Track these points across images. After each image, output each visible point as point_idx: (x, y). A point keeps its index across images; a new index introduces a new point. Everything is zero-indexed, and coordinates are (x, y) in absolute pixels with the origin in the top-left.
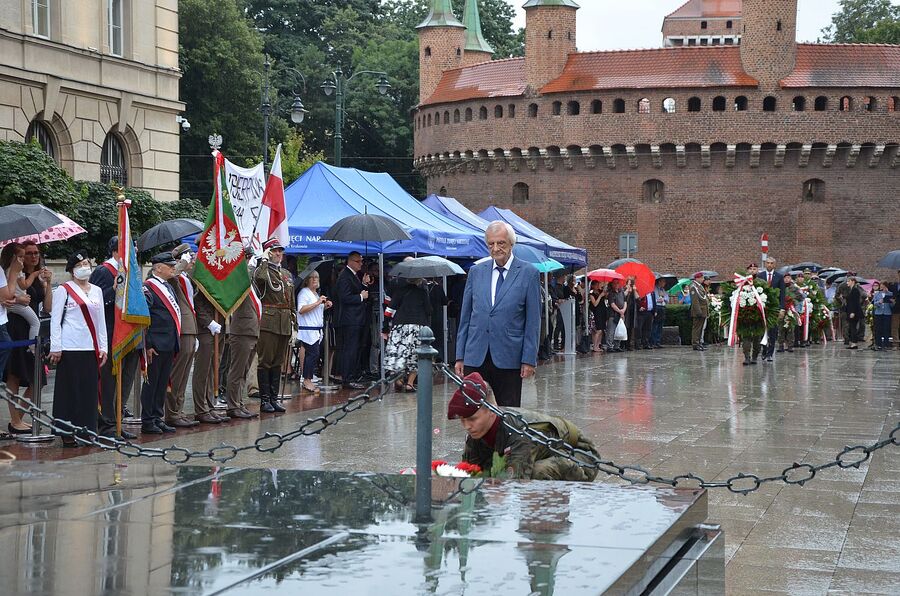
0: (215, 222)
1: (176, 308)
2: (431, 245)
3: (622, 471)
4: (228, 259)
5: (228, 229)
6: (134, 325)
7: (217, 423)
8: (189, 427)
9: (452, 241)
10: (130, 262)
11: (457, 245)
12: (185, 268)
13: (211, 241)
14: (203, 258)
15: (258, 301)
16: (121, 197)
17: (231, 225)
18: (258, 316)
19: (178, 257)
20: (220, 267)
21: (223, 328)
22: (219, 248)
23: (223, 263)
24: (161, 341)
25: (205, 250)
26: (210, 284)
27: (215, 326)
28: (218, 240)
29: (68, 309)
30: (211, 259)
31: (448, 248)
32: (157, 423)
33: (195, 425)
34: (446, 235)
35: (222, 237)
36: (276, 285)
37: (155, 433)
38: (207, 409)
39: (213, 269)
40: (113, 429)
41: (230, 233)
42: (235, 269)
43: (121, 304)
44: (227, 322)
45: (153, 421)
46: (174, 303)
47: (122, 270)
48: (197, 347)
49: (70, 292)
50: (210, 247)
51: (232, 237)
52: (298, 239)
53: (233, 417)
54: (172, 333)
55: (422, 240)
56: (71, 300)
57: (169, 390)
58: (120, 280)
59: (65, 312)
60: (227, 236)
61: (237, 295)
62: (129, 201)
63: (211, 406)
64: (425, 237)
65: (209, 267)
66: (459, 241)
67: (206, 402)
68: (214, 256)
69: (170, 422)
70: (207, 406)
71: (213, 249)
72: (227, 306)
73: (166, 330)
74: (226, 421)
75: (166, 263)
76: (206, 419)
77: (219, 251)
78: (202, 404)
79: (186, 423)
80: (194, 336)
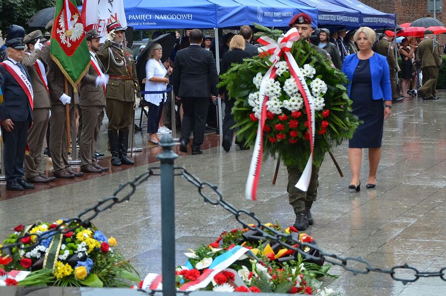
0: (64, 7)
1: (28, 84)
2: (260, 19)
3: (344, 263)
4: (74, 38)
5: (73, 14)
7: (71, 178)
8: (46, 183)
9: (278, 14)
11: (282, 18)
13: (62, 25)
14: (57, 37)
19: (32, 42)
20: (69, 45)
22: (67, 29)
23: (71, 42)
24: (15, 113)
25: (59, 31)
26: (63, 59)
27: (66, 98)
28: (66, 22)
30: (63, 38)
31: (275, 21)
32: (19, 182)
33: (52, 181)
34: (274, 10)
35: (69, 20)
36: (119, 61)
37: (17, 190)
38: (63, 166)
39: (64, 46)
42: (79, 46)
44: (75, 90)
45: (15, 179)
46: (25, 80)
51: (76, 20)
52: (148, 17)
53: (85, 172)
54: (25, 105)
55: (253, 16)
57: (27, 153)
60: (72, 19)
61: (82, 68)
63: (66, 163)
64: (254, 12)
65: (62, 45)
66: (285, 14)
67: (62, 160)
68: (64, 35)
69: (31, 180)
70: (63, 164)
71: (64, 30)
72: (76, 77)
73: (19, 103)
74: (79, 176)
75: (13, 47)
76: (62, 174)
77: (68, 32)
78: (59, 162)
79: (43, 180)
80: (48, 109)
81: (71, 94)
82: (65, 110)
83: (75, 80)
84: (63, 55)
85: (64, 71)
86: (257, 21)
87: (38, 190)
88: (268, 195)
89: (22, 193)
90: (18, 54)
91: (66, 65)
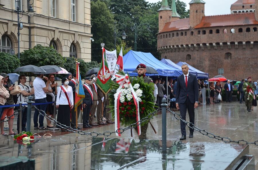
0: (102, 68)
1: (92, 92)
2: (163, 73)
3: (222, 139)
4: (106, 78)
6: (81, 97)
7: (103, 125)
8: (96, 126)
9: (169, 72)
10: (79, 80)
12: (94, 81)
13: (101, 73)
14: (99, 78)
16: (77, 62)
17: (107, 68)
19: (92, 78)
20: (104, 80)
22: (103, 75)
24: (87, 102)
25: (100, 75)
26: (101, 85)
28: (103, 73)
29: (62, 93)
30: (101, 78)
31: (168, 74)
32: (87, 125)
33: (98, 125)
34: (168, 70)
35: (104, 72)
37: (87, 127)
38: (101, 121)
39: (102, 81)
40: (75, 127)
41: (107, 71)
42: (108, 81)
43: (77, 92)
44: (106, 96)
45: (86, 124)
46: (91, 91)
47: (77, 82)
48: (98, 103)
49: (62, 88)
50: (101, 75)
51: (107, 72)
52: (125, 72)
53: (108, 123)
54: (90, 99)
56: (62, 91)
57: (90, 115)
58: (77, 85)
59: (60, 94)
60: (106, 72)
61: (108, 88)
62: (79, 63)
63: (102, 120)
64: (161, 71)
65: (101, 80)
66: (171, 72)
67: (100, 119)
69: (91, 125)
70: (101, 120)
71: (102, 75)
72: (106, 91)
73: (89, 98)
74: (106, 124)
75: (87, 80)
76: (100, 123)
77: (104, 76)
78: (99, 119)
79: (95, 125)
80: (97, 100)
83: (106, 92)
84: (101, 83)
86: (162, 74)
87: (94, 128)
89: (88, 129)
91: (102, 87)
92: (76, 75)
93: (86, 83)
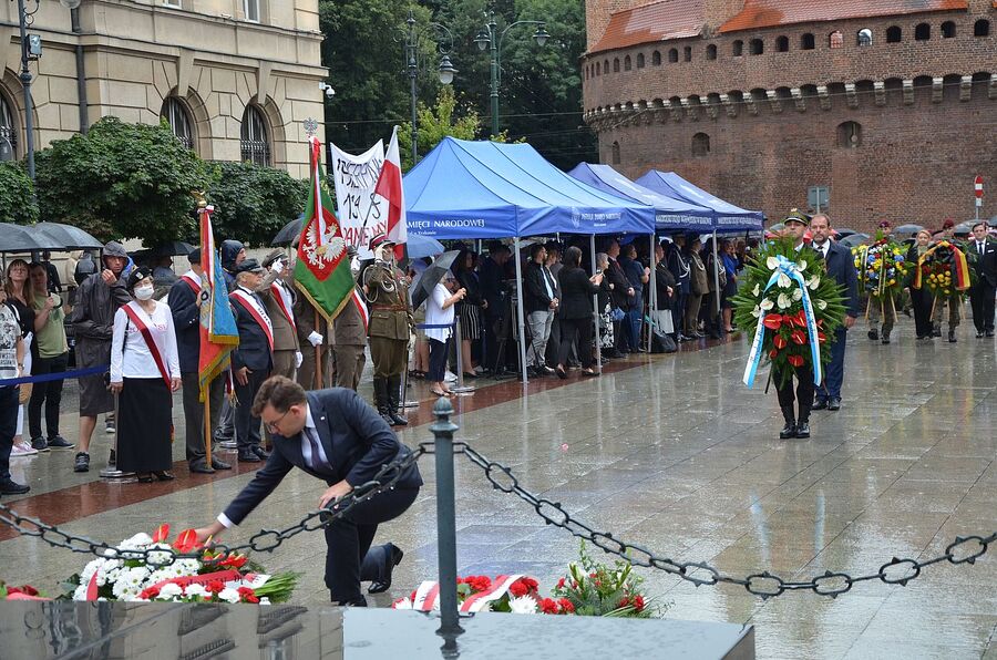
0: (315, 216)
1: (267, 321)
2: (576, 223)
4: (329, 257)
5: (328, 224)
6: (222, 346)
9: (600, 216)
10: (215, 275)
11: (606, 221)
13: (312, 239)
14: (303, 256)
15: (364, 306)
16: (202, 202)
17: (331, 220)
18: (365, 322)
20: (322, 266)
21: (325, 339)
22: (319, 245)
23: (324, 262)
24: (253, 358)
25: (305, 248)
26: (312, 285)
27: (316, 337)
28: (318, 236)
29: (130, 335)
30: (312, 257)
31: (595, 225)
32: (254, 450)
34: (594, 211)
35: (322, 233)
36: (388, 285)
37: (252, 461)
39: (314, 269)
40: (203, 460)
41: (330, 228)
42: (337, 268)
43: (207, 323)
44: (331, 326)
45: (250, 447)
49: (130, 315)
50: (310, 245)
51: (333, 232)
52: (426, 224)
54: (264, 349)
55: (565, 219)
56: (132, 325)
59: (126, 337)
60: (327, 232)
61: (340, 296)
62: (211, 208)
64: (568, 214)
65: (310, 266)
66: (609, 216)
68: (314, 254)
71: (314, 246)
72: (331, 309)
73: (257, 345)
75: (249, 271)
77: (320, 249)
80: (295, 350)
81: (324, 332)
82: (315, 352)
83: (330, 314)
84: (311, 279)
85: (313, 302)
86: (572, 226)
88: (587, 468)
90: (255, 279)
91: (316, 293)
92: (203, 257)
93: (245, 284)
